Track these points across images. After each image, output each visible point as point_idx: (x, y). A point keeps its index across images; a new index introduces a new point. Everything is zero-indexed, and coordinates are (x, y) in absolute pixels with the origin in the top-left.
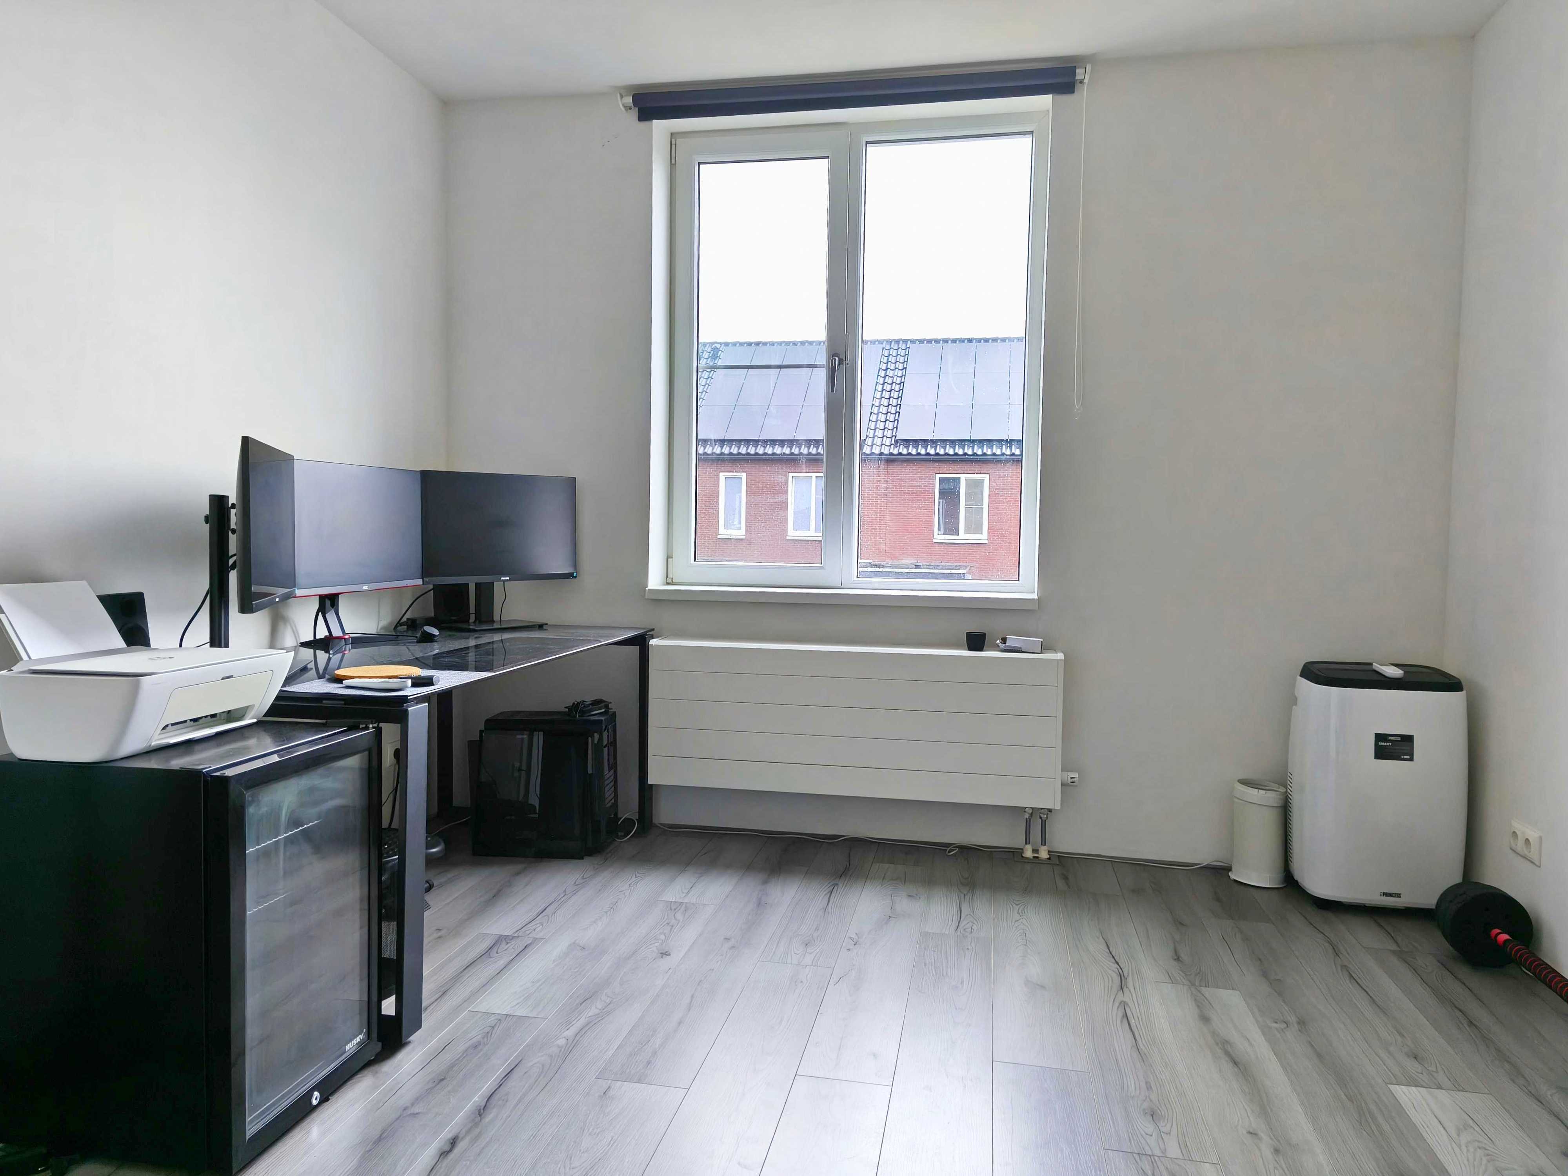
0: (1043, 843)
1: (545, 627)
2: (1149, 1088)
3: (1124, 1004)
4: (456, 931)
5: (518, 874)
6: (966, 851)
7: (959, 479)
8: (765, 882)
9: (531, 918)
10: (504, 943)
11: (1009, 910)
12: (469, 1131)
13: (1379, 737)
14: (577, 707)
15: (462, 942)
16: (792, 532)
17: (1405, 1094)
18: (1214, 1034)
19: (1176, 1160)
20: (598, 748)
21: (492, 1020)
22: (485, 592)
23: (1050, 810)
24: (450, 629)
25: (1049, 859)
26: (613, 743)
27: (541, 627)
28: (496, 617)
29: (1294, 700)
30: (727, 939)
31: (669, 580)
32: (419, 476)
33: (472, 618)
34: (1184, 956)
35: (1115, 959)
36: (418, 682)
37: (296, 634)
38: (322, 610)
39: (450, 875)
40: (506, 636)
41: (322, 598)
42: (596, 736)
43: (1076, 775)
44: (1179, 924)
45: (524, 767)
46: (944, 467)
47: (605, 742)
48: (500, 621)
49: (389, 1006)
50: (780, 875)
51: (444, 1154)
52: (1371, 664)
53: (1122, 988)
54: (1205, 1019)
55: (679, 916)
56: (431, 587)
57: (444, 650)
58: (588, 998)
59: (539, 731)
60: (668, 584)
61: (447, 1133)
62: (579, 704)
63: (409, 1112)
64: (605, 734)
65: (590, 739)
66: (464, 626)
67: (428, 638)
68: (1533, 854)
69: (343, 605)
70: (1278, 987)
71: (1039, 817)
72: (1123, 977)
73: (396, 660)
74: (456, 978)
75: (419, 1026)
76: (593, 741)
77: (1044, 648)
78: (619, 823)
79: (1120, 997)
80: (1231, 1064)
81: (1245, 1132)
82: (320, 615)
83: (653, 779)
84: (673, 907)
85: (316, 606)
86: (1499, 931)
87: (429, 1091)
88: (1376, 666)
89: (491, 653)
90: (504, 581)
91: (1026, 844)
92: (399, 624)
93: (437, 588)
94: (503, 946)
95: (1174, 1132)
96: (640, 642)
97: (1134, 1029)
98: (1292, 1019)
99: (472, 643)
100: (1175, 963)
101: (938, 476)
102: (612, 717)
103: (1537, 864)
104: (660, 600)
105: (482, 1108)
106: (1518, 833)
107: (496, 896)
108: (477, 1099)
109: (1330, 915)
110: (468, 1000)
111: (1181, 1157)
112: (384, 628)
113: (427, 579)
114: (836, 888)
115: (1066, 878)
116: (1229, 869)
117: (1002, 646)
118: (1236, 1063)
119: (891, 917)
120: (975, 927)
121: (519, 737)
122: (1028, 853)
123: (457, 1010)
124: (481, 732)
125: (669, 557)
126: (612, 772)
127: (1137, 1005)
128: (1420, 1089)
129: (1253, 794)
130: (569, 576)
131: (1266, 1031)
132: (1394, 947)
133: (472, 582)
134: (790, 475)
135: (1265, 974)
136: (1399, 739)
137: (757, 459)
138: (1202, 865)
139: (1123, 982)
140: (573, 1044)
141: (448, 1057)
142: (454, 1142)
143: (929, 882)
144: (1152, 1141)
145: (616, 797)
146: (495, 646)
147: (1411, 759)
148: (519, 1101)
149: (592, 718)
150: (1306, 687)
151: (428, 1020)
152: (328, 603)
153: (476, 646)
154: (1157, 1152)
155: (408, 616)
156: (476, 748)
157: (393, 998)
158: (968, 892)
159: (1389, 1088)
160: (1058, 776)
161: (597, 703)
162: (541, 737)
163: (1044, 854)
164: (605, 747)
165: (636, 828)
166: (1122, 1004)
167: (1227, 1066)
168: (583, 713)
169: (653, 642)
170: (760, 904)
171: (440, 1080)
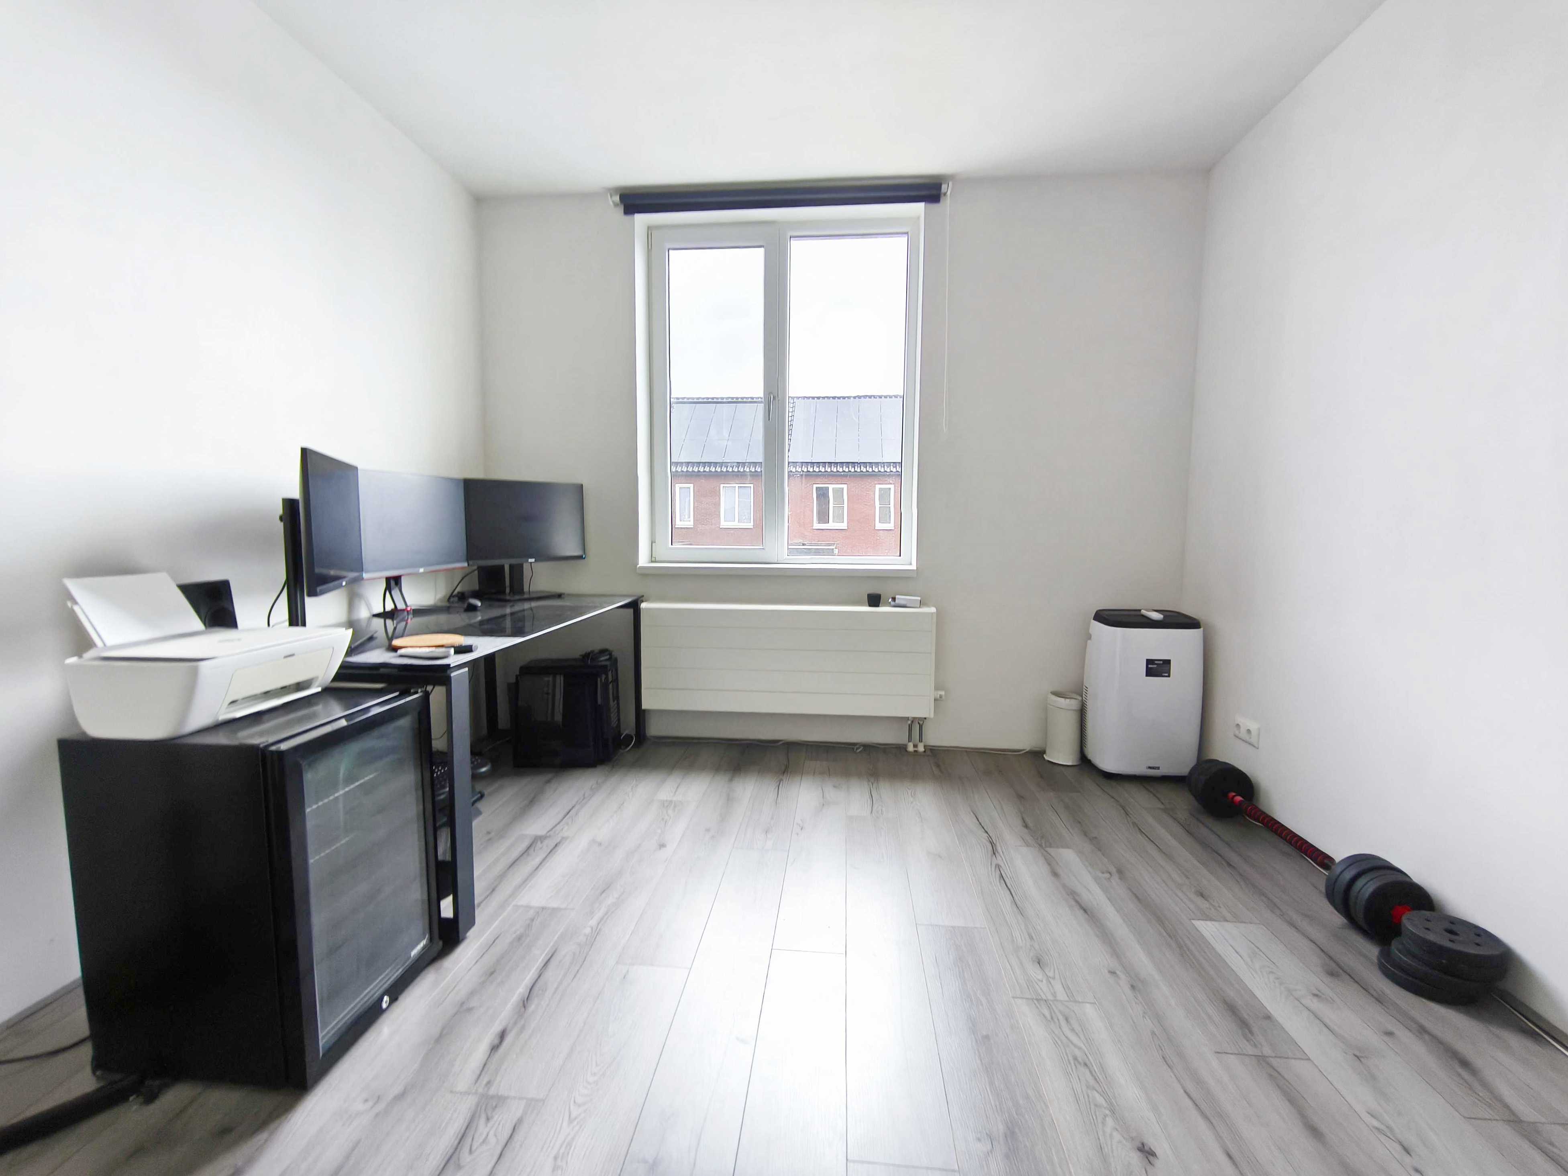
0: (921, 740)
1: (563, 596)
2: (1031, 938)
3: (998, 866)
4: (502, 833)
5: (549, 781)
6: (869, 749)
7: (827, 489)
8: (731, 780)
9: (558, 821)
10: (539, 842)
11: (905, 794)
12: (515, 1023)
13: (1149, 662)
14: (586, 656)
15: (505, 844)
16: (724, 524)
17: (1207, 929)
18: (1064, 886)
19: (1065, 1003)
20: (605, 686)
21: (531, 913)
22: (517, 571)
23: (925, 718)
24: (490, 599)
25: (925, 751)
26: (616, 680)
27: (559, 596)
28: (526, 589)
29: (1089, 637)
30: (708, 830)
31: (653, 559)
32: (462, 485)
33: (508, 590)
34: (1031, 825)
35: (984, 829)
36: (461, 650)
37: (369, 607)
38: (388, 588)
39: (496, 785)
40: (534, 604)
41: (388, 580)
42: (604, 677)
43: (943, 693)
44: (1021, 797)
45: (550, 691)
46: (818, 480)
47: (610, 680)
48: (529, 593)
49: (447, 908)
50: (740, 774)
51: (494, 1048)
52: (1140, 610)
53: (994, 854)
54: (1055, 874)
55: (670, 812)
56: (475, 567)
57: (486, 617)
58: (606, 889)
59: (560, 674)
60: (652, 562)
61: (497, 1028)
62: (589, 654)
63: (465, 1007)
64: (610, 674)
65: (599, 679)
66: (502, 597)
67: (472, 608)
68: (1253, 740)
69: (404, 582)
70: (1094, 841)
71: (917, 722)
72: (993, 844)
73: (446, 628)
74: (502, 876)
75: (472, 923)
76: (601, 680)
77: (922, 604)
78: (622, 738)
79: (995, 862)
80: (1082, 911)
81: (1106, 971)
82: (388, 594)
83: (645, 705)
84: (666, 805)
85: (383, 585)
86: (1234, 794)
87: (483, 984)
88: (1143, 612)
89: (522, 619)
90: (531, 563)
91: (909, 741)
92: (451, 596)
93: (481, 569)
94: (539, 844)
95: (1057, 976)
96: (634, 606)
97: (1010, 887)
98: (1114, 870)
99: (508, 610)
100: (1026, 830)
101: (815, 486)
102: (614, 661)
103: (1256, 746)
104: (647, 574)
105: (526, 999)
106: (1240, 724)
107: (531, 802)
108: (521, 990)
109: (1114, 783)
110: (513, 895)
111: (1067, 999)
112: (441, 600)
113: (471, 562)
114: (781, 783)
115: (938, 766)
116: (1044, 752)
117: (893, 603)
118: (1085, 911)
119: (824, 804)
120: (884, 809)
121: (546, 679)
122: (911, 748)
123: (502, 906)
124: (517, 677)
125: (653, 542)
126: (616, 702)
127: (1007, 867)
128: (1213, 922)
129: (1061, 701)
130: (580, 557)
131: (1096, 879)
132: (1162, 807)
133: (506, 564)
134: (722, 485)
135: (1085, 834)
136: (1162, 662)
137: (698, 475)
138: (1025, 751)
139: (994, 848)
140: (597, 932)
141: (498, 949)
142: (502, 1035)
143: (846, 774)
144: (1044, 985)
145: (619, 720)
146: (526, 612)
147: (1169, 676)
148: (557, 989)
149: (600, 664)
150: (1099, 628)
151: (480, 916)
152: (393, 583)
153: (512, 614)
154: (1050, 997)
155: (458, 589)
156: (514, 689)
157: (450, 899)
158: (875, 781)
159: (1193, 924)
160: (932, 694)
161: (603, 652)
162: (562, 678)
163: (921, 749)
164: (610, 683)
165: (634, 740)
166: (997, 866)
167: (1080, 913)
168: (592, 659)
169: (643, 605)
170: (730, 800)
171: (491, 974)
